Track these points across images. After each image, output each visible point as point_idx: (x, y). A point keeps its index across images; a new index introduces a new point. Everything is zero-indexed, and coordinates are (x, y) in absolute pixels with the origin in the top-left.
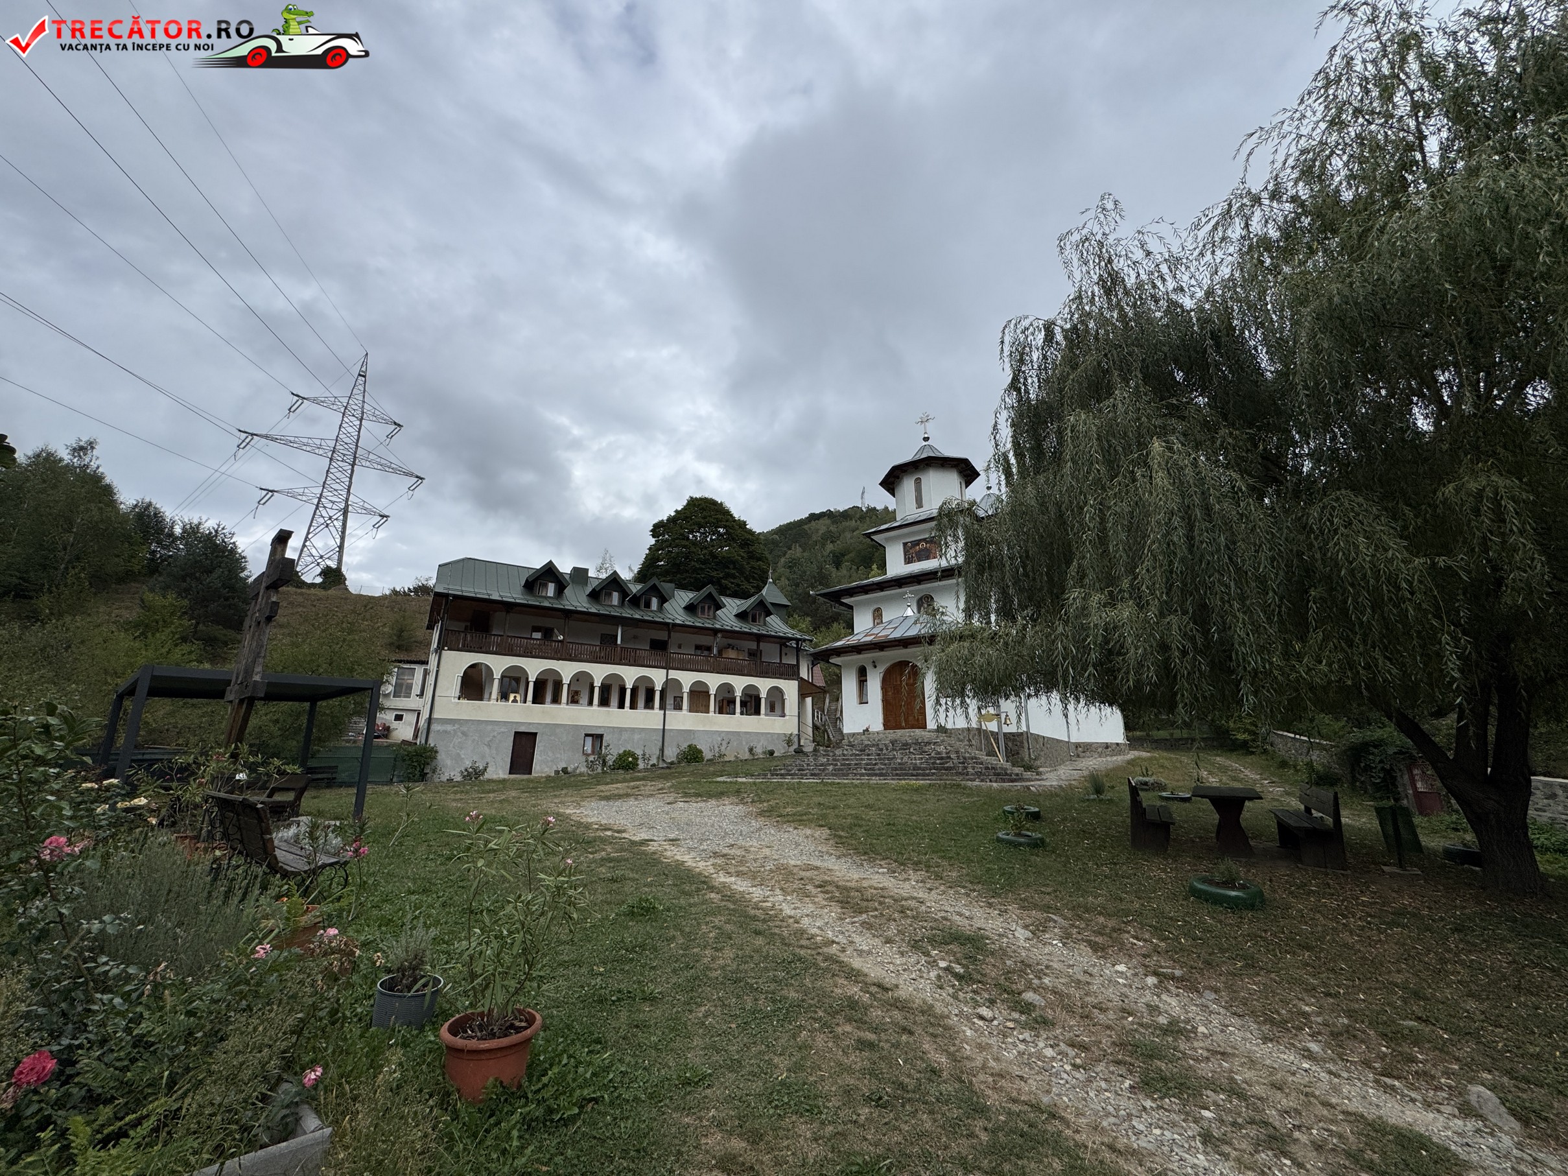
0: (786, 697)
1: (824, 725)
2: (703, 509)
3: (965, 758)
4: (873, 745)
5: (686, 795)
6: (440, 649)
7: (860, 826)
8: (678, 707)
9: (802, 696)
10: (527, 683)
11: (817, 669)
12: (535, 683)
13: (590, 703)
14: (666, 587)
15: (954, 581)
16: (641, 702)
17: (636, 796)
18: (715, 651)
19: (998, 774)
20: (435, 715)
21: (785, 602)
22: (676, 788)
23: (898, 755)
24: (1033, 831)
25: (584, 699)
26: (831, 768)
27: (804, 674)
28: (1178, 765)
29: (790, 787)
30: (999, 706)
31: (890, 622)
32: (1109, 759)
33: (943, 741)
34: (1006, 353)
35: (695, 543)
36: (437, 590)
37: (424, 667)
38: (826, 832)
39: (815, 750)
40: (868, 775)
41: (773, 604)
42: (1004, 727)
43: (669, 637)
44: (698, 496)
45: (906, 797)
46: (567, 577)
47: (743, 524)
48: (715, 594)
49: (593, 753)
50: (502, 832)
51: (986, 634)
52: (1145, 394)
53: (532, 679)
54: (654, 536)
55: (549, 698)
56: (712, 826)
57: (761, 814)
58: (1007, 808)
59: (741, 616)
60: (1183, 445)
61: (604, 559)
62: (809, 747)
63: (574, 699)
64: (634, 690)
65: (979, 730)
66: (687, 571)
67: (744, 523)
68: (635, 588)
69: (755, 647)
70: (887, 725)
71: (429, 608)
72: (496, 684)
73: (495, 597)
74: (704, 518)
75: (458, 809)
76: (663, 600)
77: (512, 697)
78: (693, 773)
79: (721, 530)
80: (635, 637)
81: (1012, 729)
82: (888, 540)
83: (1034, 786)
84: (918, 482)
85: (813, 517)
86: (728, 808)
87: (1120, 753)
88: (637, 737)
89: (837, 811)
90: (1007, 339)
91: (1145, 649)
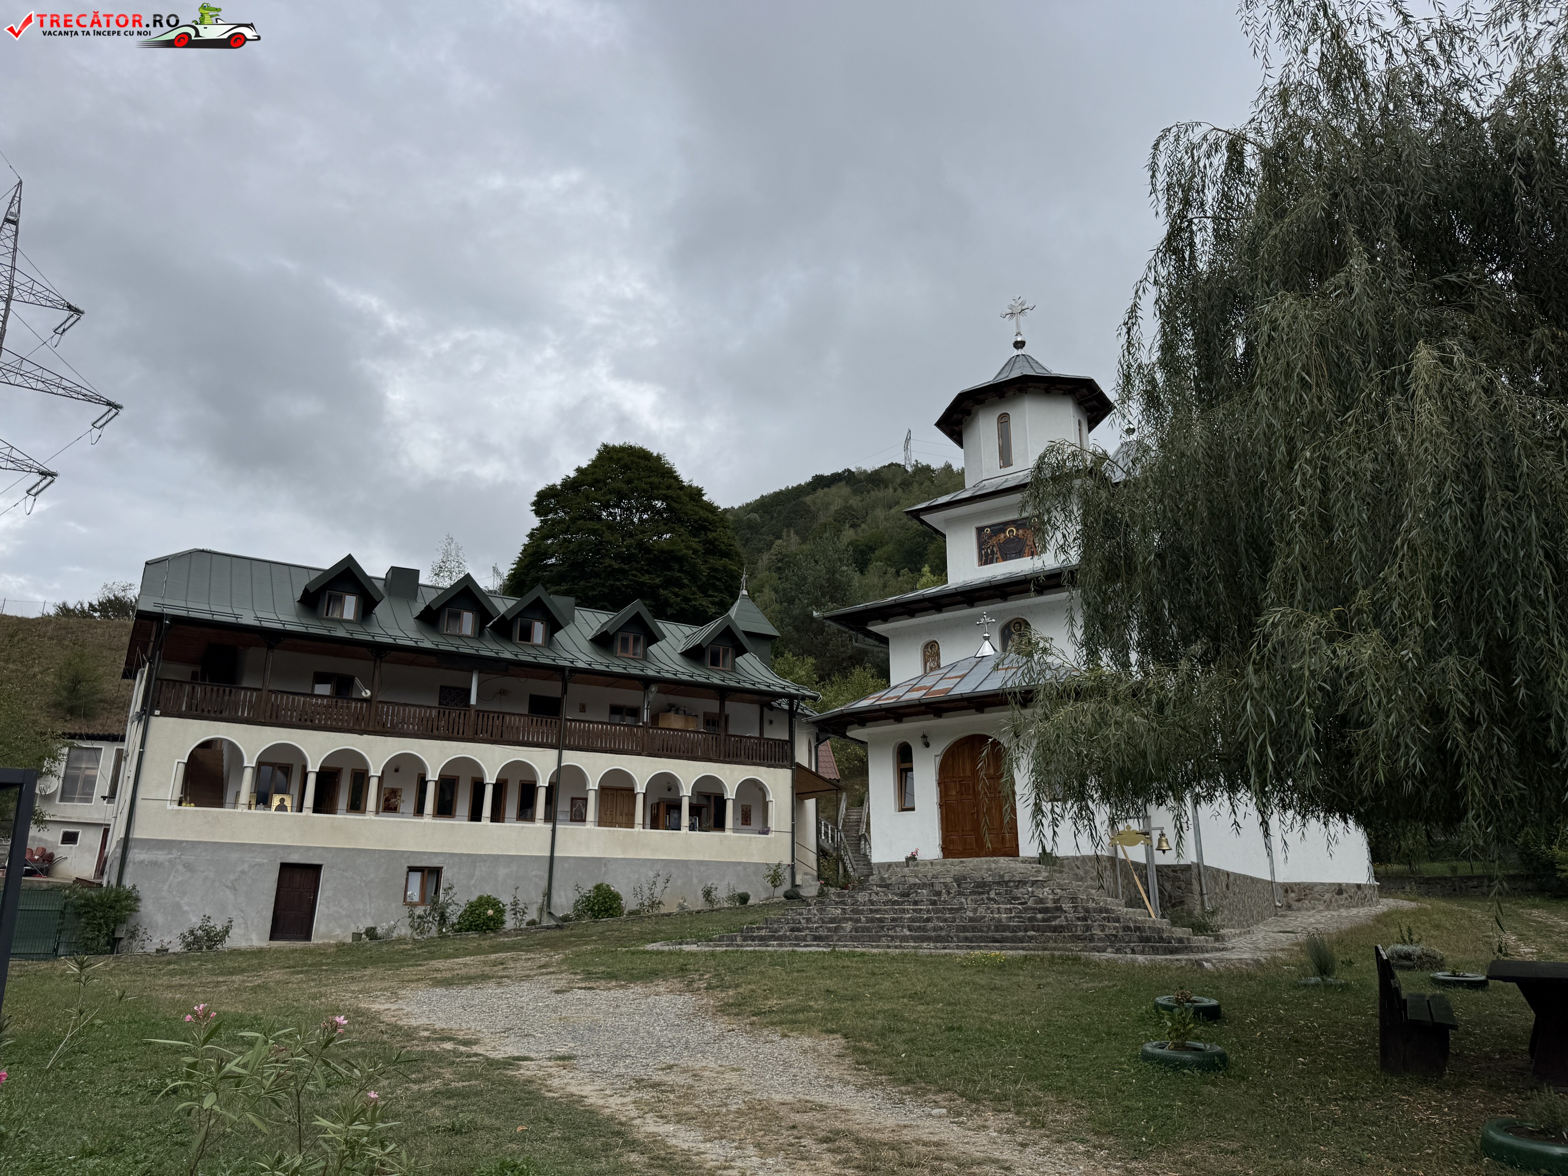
0: (770, 797)
1: (837, 849)
2: (627, 467)
3: (1087, 910)
4: (924, 886)
5: (589, 975)
6: (146, 714)
7: (899, 1032)
8: (578, 817)
9: (799, 796)
10: (305, 775)
11: (826, 748)
12: (320, 775)
13: (419, 811)
14: (559, 603)
15: (1064, 595)
16: (511, 807)
17: (500, 981)
18: (646, 716)
19: (1148, 940)
20: (138, 833)
21: (769, 629)
22: (571, 964)
23: (968, 903)
24: (1206, 1041)
25: (408, 803)
26: (848, 926)
27: (802, 756)
28: (1465, 922)
29: (776, 960)
30: (1146, 817)
31: (953, 666)
32: (1344, 912)
33: (1048, 880)
34: (1161, 185)
35: (611, 526)
36: (142, 607)
37: (116, 746)
38: (838, 1041)
39: (821, 894)
40: (915, 939)
41: (748, 634)
42: (1158, 854)
43: (565, 691)
44: (618, 442)
45: (981, 979)
46: (380, 586)
47: (697, 493)
48: (647, 617)
49: (423, 900)
50: (251, 1043)
51: (1122, 687)
52: (1403, 265)
53: (313, 767)
54: (537, 513)
55: (343, 800)
56: (636, 1032)
57: (724, 1009)
58: (1161, 1000)
59: (693, 655)
60: (1470, 354)
61: (447, 553)
62: (810, 888)
63: (389, 805)
64: (500, 788)
65: (1113, 860)
66: (597, 575)
67: (699, 492)
68: (504, 606)
69: (716, 709)
70: (948, 850)
71: (126, 640)
72: (248, 776)
73: (248, 619)
74: (629, 481)
75: (174, 1003)
76: (554, 626)
77: (276, 800)
78: (602, 937)
79: (658, 504)
80: (503, 692)
81: (1168, 859)
82: (950, 522)
83: (1211, 960)
84: (1004, 420)
85: (820, 482)
86: (664, 1000)
87: (1363, 901)
88: (502, 872)
89: (858, 1004)
90: (1163, 161)
91: (1401, 717)
